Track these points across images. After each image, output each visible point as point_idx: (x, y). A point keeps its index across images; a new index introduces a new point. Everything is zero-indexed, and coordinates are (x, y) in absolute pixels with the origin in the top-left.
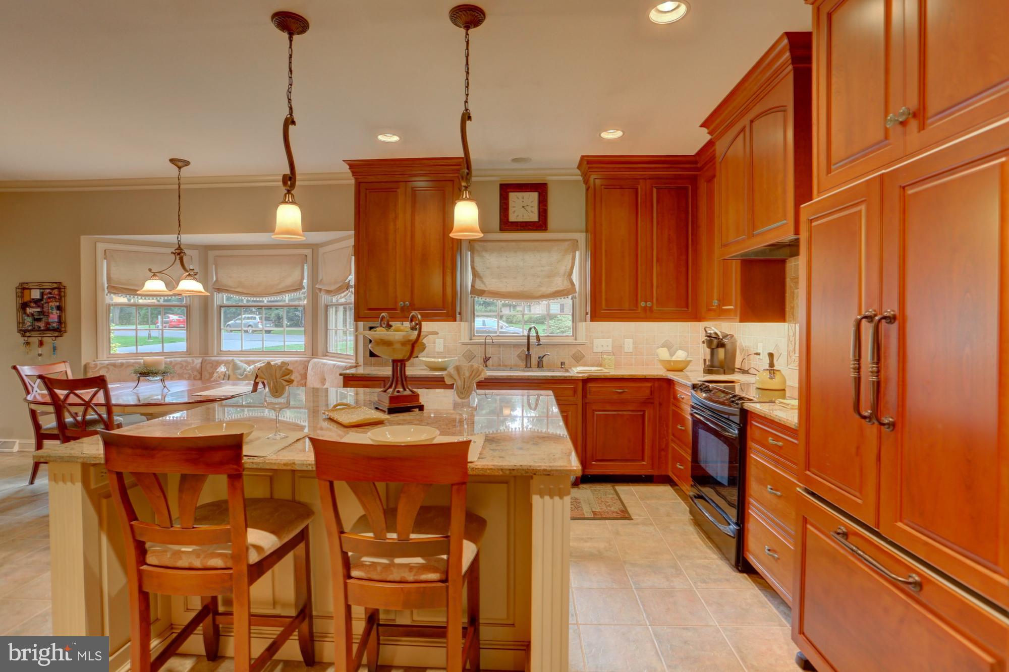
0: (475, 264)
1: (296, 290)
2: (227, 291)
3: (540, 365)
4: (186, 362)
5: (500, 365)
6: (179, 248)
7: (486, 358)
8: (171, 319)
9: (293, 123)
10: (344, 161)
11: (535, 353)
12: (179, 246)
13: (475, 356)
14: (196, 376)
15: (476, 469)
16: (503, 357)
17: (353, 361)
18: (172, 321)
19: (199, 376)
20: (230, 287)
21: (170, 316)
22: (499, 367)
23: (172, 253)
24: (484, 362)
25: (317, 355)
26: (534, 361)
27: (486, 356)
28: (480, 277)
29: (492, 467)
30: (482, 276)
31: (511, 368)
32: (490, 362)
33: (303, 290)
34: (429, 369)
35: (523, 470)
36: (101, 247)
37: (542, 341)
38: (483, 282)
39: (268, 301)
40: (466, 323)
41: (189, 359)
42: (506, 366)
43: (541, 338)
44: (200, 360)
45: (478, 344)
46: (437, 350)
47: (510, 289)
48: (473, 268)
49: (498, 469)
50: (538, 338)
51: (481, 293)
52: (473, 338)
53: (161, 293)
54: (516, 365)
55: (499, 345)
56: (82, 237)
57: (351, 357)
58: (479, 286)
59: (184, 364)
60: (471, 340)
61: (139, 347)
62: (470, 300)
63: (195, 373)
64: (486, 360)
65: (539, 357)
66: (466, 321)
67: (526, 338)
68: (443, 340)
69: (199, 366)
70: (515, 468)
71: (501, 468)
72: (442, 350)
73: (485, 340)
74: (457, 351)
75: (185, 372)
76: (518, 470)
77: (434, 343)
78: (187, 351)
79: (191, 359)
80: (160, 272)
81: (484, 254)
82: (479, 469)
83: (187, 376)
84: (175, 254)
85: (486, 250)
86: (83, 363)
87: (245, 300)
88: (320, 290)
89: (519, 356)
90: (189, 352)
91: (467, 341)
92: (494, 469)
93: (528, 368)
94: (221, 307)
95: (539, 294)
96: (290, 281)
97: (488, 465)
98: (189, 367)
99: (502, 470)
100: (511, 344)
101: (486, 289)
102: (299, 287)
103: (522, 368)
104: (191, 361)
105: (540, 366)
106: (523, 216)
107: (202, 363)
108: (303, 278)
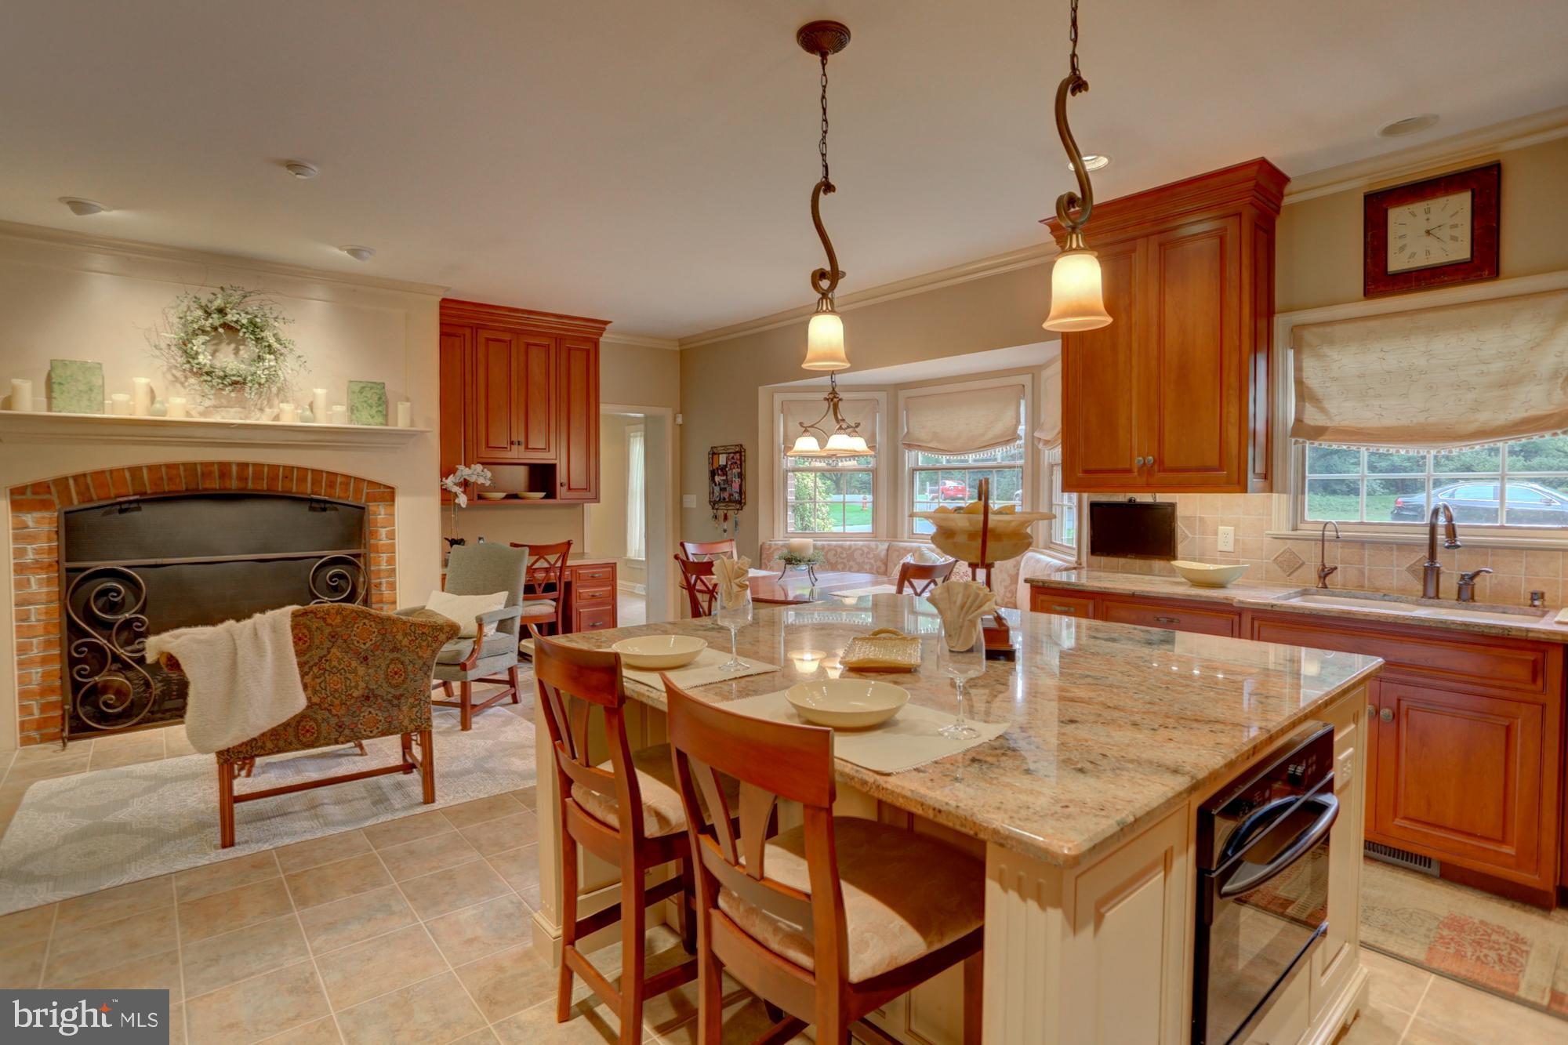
0: (1305, 375)
1: (1008, 442)
2: (919, 447)
3: (1466, 592)
4: (868, 547)
5: (1362, 587)
6: (834, 392)
7: (1323, 570)
8: (947, 486)
9: (828, 187)
10: (1041, 222)
11: (1451, 568)
12: (833, 389)
13: (1303, 564)
14: (879, 568)
15: (883, 789)
16: (1370, 570)
17: (1074, 559)
18: (948, 490)
19: (883, 569)
20: (923, 441)
21: (947, 482)
22: (1359, 589)
23: (826, 399)
24: (1320, 577)
25: (1038, 547)
26: (1449, 582)
27: (1324, 565)
28: (1316, 400)
29: (909, 794)
30: (1320, 397)
31: (1385, 595)
32: (1337, 578)
33: (1018, 442)
34: (1190, 583)
35: (957, 817)
36: (778, 398)
37: (1460, 539)
38: (1323, 410)
39: (975, 461)
40: (1284, 496)
41: (873, 544)
42: (1377, 590)
43: (1458, 531)
44: (886, 545)
45: (1312, 540)
46: (1221, 547)
47: (1390, 421)
48: (1299, 382)
49: (916, 800)
50: (1451, 531)
51: (1318, 432)
52: (1301, 526)
53: (810, 454)
54: (1403, 591)
55: (1362, 543)
56: (760, 388)
57: (1070, 551)
58: (1313, 417)
59: (866, 550)
60: (1295, 529)
61: (847, 527)
62: (1293, 449)
63: (879, 564)
64: (1325, 573)
65: (1463, 577)
66: (1284, 491)
67: (1427, 529)
68: (1233, 528)
69: (883, 553)
70: (944, 808)
71: (923, 800)
72: (1230, 548)
73: (1324, 531)
74: (1262, 550)
75: (866, 560)
76: (949, 813)
77: (1216, 534)
78: (873, 533)
79: (874, 543)
80: (812, 426)
81: (1326, 350)
82: (887, 789)
83: (867, 567)
84: (828, 400)
85: (1331, 342)
86: (760, 544)
87: (944, 460)
88: (1040, 439)
89: (1411, 570)
90: (874, 535)
91: (1287, 533)
92: (911, 800)
93: (1430, 598)
94: (914, 470)
95: (1472, 428)
96: (999, 428)
97: (903, 788)
98: (871, 556)
99: (922, 805)
100: (1393, 543)
101: (1329, 424)
102: (1010, 438)
103: (1414, 598)
104: (874, 547)
105: (1466, 594)
106: (1428, 252)
107: (888, 550)
108: (1018, 422)
